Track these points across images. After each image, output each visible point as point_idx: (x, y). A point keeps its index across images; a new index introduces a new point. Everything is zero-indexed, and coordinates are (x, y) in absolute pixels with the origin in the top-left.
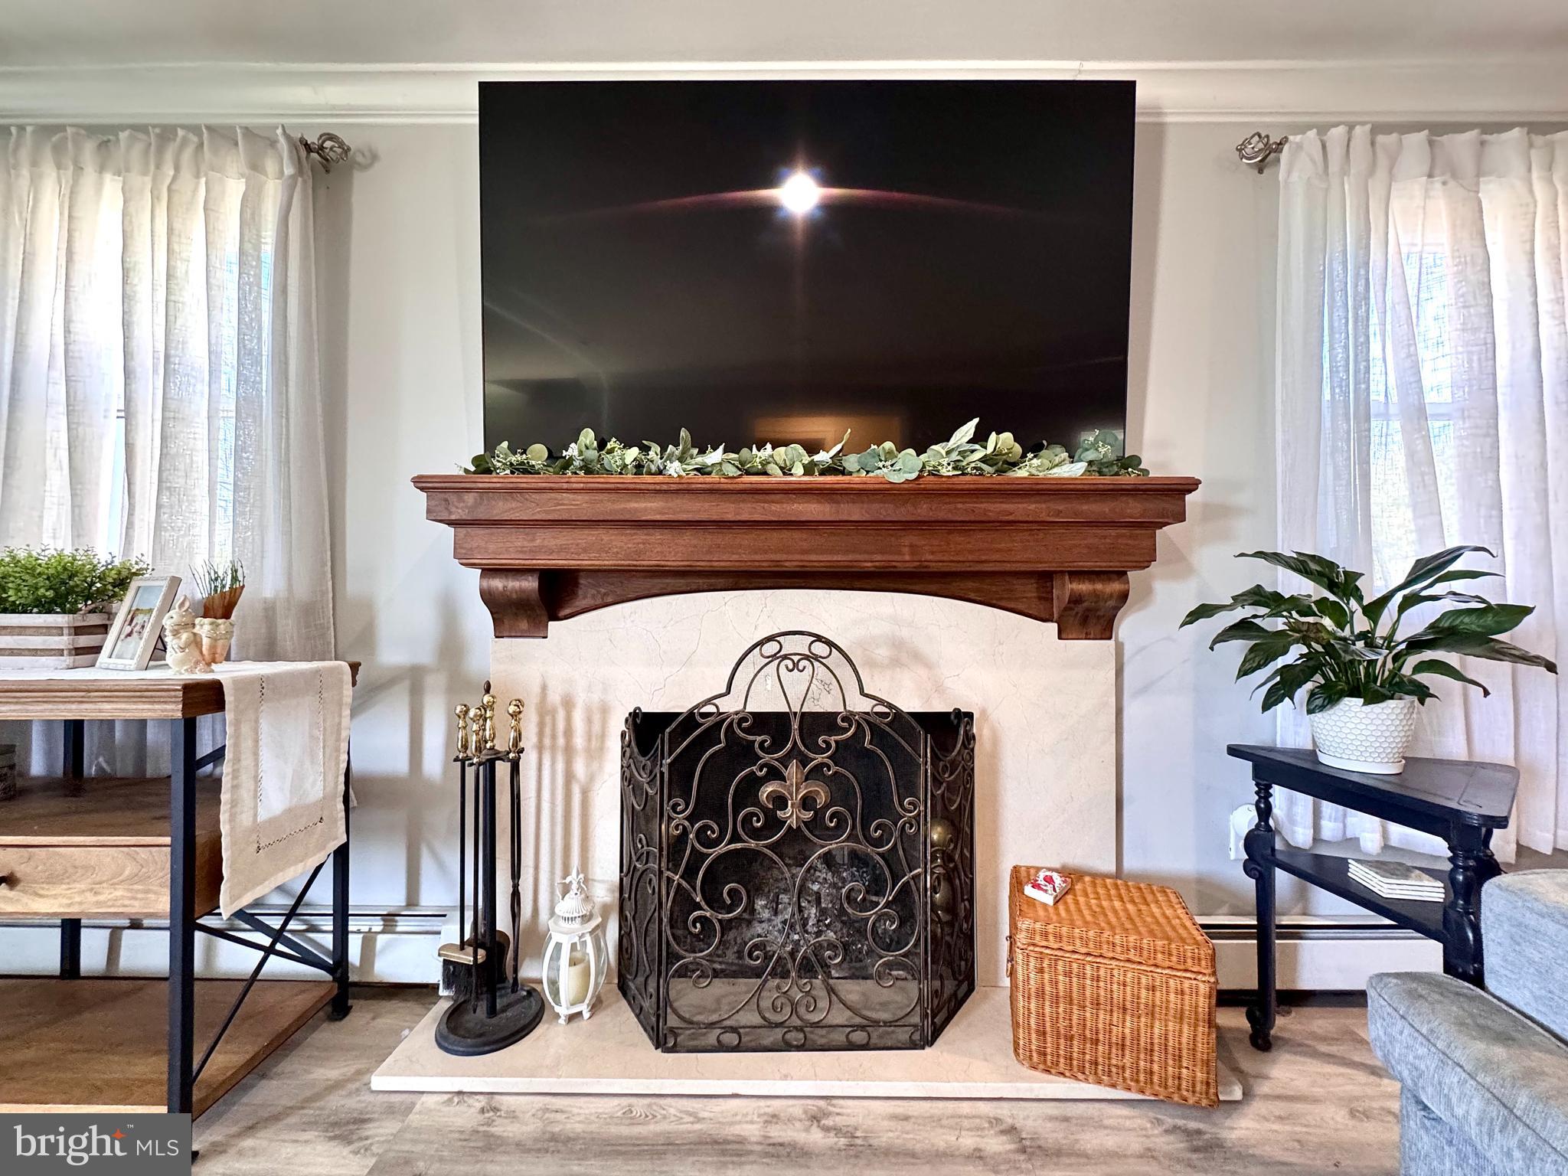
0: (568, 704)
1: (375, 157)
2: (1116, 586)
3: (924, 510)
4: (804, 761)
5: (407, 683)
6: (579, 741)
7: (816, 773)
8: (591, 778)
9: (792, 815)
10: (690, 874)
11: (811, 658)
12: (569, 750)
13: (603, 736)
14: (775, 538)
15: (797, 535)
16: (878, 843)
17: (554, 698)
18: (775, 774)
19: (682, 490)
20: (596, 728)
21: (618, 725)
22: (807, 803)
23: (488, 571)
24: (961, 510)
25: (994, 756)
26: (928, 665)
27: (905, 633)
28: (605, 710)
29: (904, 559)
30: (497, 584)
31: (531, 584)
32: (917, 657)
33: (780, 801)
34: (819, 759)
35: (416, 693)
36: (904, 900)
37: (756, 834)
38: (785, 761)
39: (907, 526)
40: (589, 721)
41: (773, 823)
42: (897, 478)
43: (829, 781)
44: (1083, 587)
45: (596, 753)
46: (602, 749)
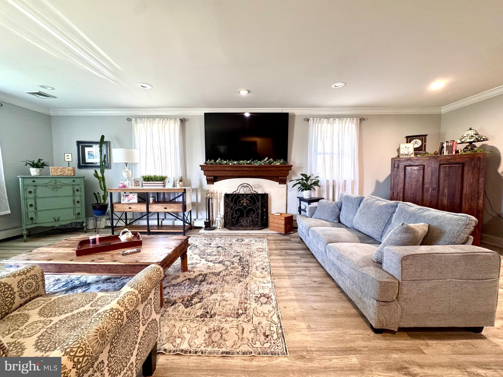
0: (217, 193)
1: (188, 120)
2: (285, 178)
3: (260, 169)
4: (246, 198)
5: (195, 191)
6: (218, 197)
7: (247, 200)
8: (220, 202)
9: (245, 204)
10: (233, 211)
11: (247, 186)
12: (217, 198)
13: (221, 197)
14: (243, 172)
15: (246, 172)
16: (255, 207)
17: (215, 192)
18: (243, 200)
19: (231, 166)
20: (221, 196)
21: (223, 195)
22: (246, 203)
23: (207, 176)
24: (265, 169)
25: (271, 199)
26: (263, 188)
27: (260, 184)
28: (221, 194)
29: (258, 175)
30: (208, 178)
31: (212, 178)
32: (261, 186)
33: (243, 203)
34: (248, 198)
35: (197, 192)
36: (258, 214)
37: (240, 206)
38: (244, 198)
39: (259, 171)
40: (220, 195)
41: (243, 205)
42: (257, 165)
43: (249, 200)
44: (281, 178)
45: (221, 199)
46: (221, 198)
